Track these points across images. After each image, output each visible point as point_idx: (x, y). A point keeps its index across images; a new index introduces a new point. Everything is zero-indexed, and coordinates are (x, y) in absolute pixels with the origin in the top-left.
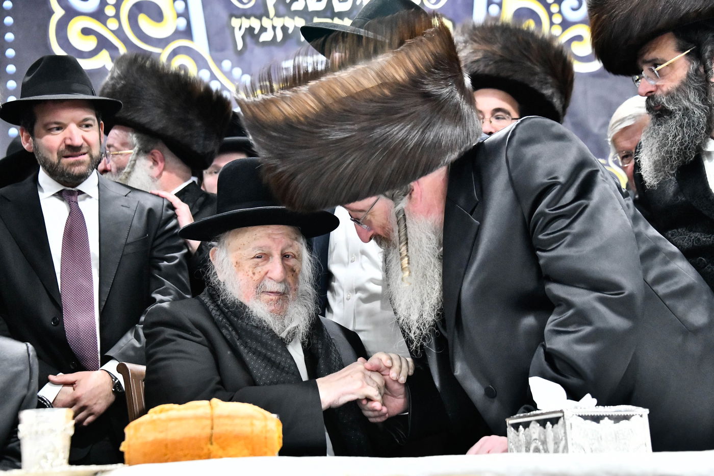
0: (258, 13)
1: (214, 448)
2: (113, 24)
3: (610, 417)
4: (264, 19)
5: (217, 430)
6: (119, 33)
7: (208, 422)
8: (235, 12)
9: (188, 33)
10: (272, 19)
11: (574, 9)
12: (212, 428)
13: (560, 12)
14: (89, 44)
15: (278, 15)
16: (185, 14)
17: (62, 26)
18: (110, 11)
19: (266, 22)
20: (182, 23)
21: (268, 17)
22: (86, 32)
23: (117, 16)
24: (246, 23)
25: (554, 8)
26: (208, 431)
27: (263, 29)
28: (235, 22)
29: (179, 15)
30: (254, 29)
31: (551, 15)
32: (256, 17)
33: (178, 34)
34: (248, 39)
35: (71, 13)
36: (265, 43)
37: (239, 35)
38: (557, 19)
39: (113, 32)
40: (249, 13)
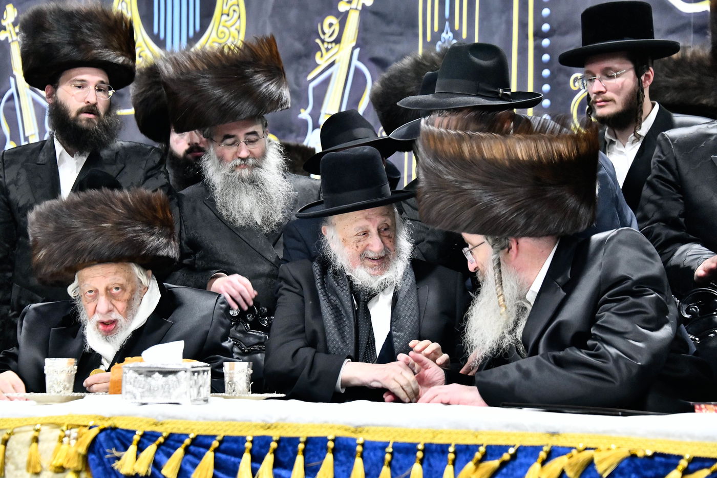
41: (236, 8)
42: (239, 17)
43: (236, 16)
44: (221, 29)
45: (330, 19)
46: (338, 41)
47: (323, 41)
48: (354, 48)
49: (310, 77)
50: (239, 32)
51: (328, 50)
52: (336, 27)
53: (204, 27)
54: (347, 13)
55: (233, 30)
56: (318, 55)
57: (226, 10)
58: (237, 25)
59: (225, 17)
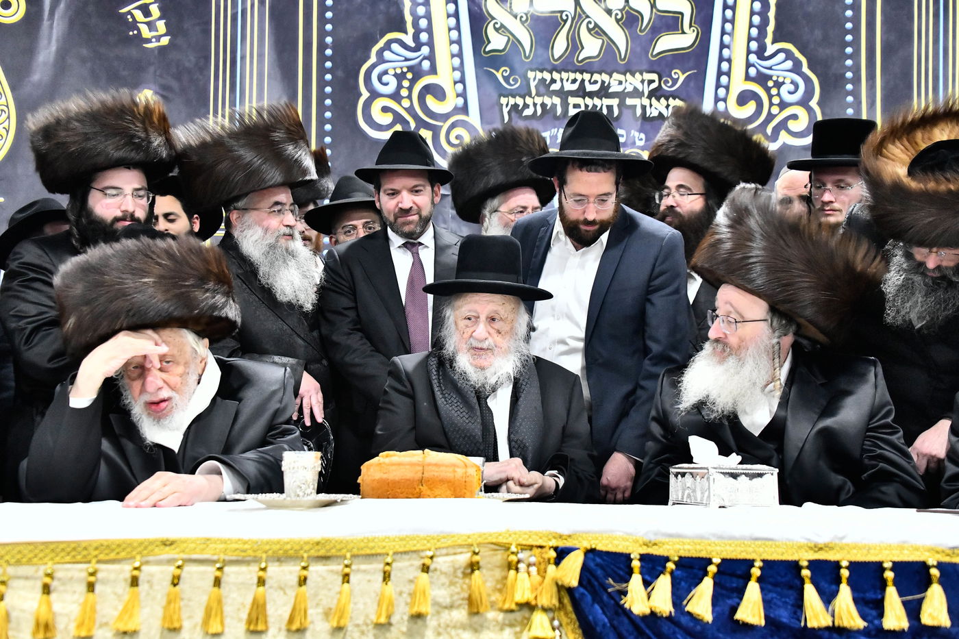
0: (522, 93)
1: (424, 488)
2: (406, 103)
3: (746, 475)
4: (527, 98)
5: (426, 475)
6: (410, 110)
7: (421, 468)
8: (504, 93)
9: (465, 109)
10: (533, 98)
11: (790, 93)
12: (423, 474)
13: (778, 95)
14: (386, 119)
15: (538, 95)
16: (463, 95)
17: (367, 105)
18: (404, 93)
19: (529, 100)
20: (460, 101)
21: (530, 96)
22: (385, 109)
23: (410, 97)
24: (512, 101)
25: (774, 91)
26: (419, 475)
27: (526, 106)
28: (503, 101)
29: (458, 95)
30: (518, 106)
31: (770, 97)
32: (521, 96)
33: (457, 110)
34: (513, 114)
35: (375, 95)
36: (527, 117)
37: (505, 110)
38: (776, 100)
39: (405, 109)
40: (514, 93)
42: (9, 117)
50: (8, 132)
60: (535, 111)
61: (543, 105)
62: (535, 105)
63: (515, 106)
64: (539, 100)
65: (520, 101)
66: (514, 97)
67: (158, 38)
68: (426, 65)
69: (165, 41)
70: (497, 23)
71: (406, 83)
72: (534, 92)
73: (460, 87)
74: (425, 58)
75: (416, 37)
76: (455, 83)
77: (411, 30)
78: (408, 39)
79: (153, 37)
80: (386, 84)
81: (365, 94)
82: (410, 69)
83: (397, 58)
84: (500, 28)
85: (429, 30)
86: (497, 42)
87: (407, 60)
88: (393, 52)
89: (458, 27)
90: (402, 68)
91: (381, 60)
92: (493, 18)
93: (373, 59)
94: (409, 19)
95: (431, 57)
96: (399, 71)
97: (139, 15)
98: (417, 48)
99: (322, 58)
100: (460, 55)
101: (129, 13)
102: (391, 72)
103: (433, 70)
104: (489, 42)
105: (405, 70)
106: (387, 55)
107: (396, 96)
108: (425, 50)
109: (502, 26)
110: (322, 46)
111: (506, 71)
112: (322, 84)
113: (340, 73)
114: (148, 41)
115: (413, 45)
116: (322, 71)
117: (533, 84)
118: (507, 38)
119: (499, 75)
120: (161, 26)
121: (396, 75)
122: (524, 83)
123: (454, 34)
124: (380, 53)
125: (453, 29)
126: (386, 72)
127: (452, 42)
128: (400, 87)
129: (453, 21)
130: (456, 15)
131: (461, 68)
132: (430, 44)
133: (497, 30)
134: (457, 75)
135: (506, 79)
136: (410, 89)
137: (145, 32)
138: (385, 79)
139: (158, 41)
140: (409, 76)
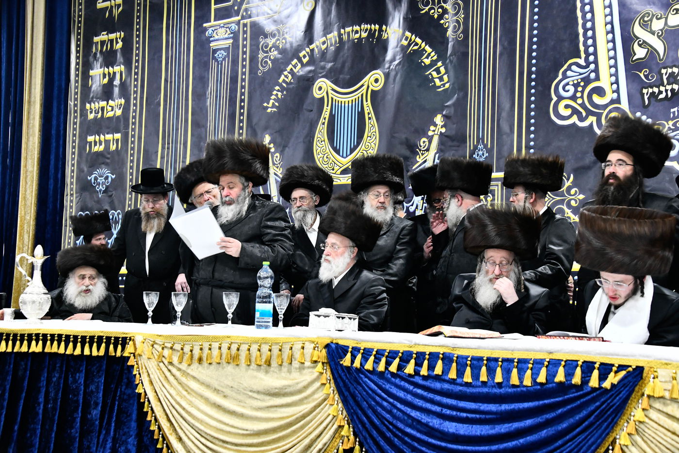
0: (657, 84)
2: (580, 101)
4: (661, 87)
6: (583, 105)
8: (645, 86)
9: (618, 101)
10: (665, 86)
14: (568, 112)
15: (668, 84)
16: (617, 91)
17: (556, 105)
18: (579, 95)
19: (662, 89)
20: (615, 95)
21: (663, 86)
22: (567, 106)
23: (582, 97)
24: (650, 90)
27: (660, 92)
28: (645, 91)
29: (613, 92)
30: (655, 93)
32: (656, 87)
33: (612, 102)
34: (651, 99)
35: (560, 98)
36: (661, 100)
37: (646, 97)
39: (579, 105)
40: (652, 85)
41: (374, 133)
43: (374, 137)
44: (367, 144)
45: (424, 139)
46: (428, 150)
47: (420, 150)
48: (436, 154)
49: (414, 168)
51: (423, 154)
52: (427, 143)
53: (358, 144)
54: (433, 136)
55: (372, 144)
56: (418, 156)
57: (369, 135)
58: (375, 142)
59: (369, 138)
60: (667, 95)
61: (672, 90)
62: (666, 91)
63: (653, 93)
64: (669, 87)
65: (656, 90)
66: (652, 87)
67: (444, 85)
68: (593, 75)
69: (447, 86)
70: (640, 41)
71: (580, 89)
72: (665, 82)
73: (615, 87)
74: (592, 71)
75: (586, 59)
76: (612, 84)
77: (583, 55)
78: (582, 62)
79: (441, 85)
80: (568, 91)
81: (555, 99)
82: (582, 79)
83: (574, 74)
84: (642, 44)
85: (595, 54)
86: (640, 53)
87: (581, 74)
88: (572, 71)
89: (614, 49)
90: (577, 80)
91: (565, 76)
92: (638, 38)
93: (560, 77)
94: (582, 48)
95: (596, 70)
96: (576, 82)
97: (435, 74)
98: (587, 66)
99: (530, 80)
100: (615, 66)
101: (430, 74)
102: (571, 83)
103: (597, 78)
104: (635, 54)
105: (579, 81)
106: (569, 73)
107: (573, 98)
108: (592, 66)
109: (644, 42)
110: (530, 73)
111: (646, 71)
112: (529, 95)
113: (540, 88)
114: (439, 87)
115: (584, 64)
116: (529, 87)
117: (665, 78)
118: (647, 50)
119: (642, 75)
120: (446, 78)
121: (574, 85)
122: (659, 77)
123: (612, 53)
124: (564, 73)
125: (611, 50)
126: (568, 84)
127: (610, 58)
128: (576, 91)
129: (611, 45)
130: (613, 41)
131: (616, 75)
132: (596, 62)
133: (640, 45)
134: (613, 79)
135: (646, 77)
136: (582, 92)
137: (438, 83)
138: (567, 88)
139: (444, 86)
140: (582, 84)
